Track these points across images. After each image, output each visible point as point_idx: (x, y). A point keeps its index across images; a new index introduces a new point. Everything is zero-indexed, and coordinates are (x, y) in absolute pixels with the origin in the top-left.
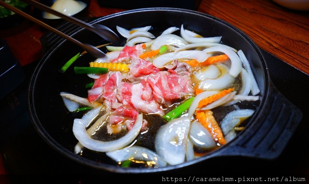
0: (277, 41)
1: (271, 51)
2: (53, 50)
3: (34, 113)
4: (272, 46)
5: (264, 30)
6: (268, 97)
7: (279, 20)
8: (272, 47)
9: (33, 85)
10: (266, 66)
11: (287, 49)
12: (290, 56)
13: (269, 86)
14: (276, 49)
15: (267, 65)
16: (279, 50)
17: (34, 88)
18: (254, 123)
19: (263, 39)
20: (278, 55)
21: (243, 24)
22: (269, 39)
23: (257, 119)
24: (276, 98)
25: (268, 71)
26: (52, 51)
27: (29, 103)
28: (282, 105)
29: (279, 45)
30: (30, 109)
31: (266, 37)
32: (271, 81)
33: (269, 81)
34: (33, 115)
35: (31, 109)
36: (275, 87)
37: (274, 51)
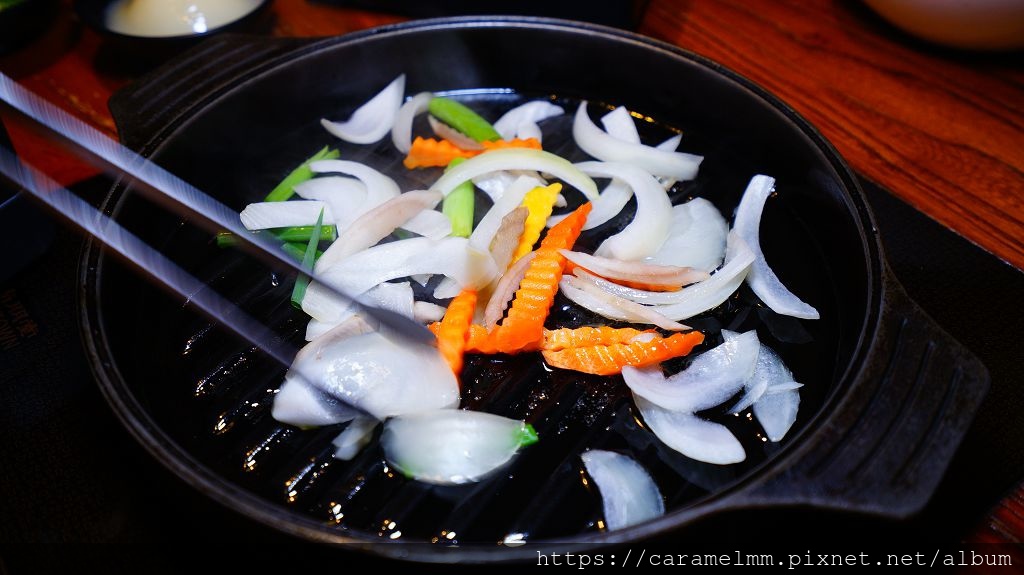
0: (893, 142)
1: (877, 174)
2: (158, 145)
3: (108, 361)
4: (878, 156)
5: (852, 106)
6: (883, 317)
7: (897, 75)
8: (878, 162)
9: (95, 266)
10: (873, 221)
11: (924, 171)
12: (933, 190)
13: (884, 285)
14: (892, 167)
15: (875, 218)
16: (900, 170)
17: (99, 272)
18: (845, 400)
19: (850, 135)
20: (900, 186)
21: (787, 83)
22: (868, 134)
23: (853, 388)
24: (905, 322)
25: (877, 236)
26: (155, 148)
27: (87, 327)
28: (928, 345)
29: (900, 155)
30: (92, 347)
31: (858, 126)
32: (889, 269)
33: (883, 267)
34: (104, 367)
35: (96, 346)
36: (902, 288)
37: (884, 173)
